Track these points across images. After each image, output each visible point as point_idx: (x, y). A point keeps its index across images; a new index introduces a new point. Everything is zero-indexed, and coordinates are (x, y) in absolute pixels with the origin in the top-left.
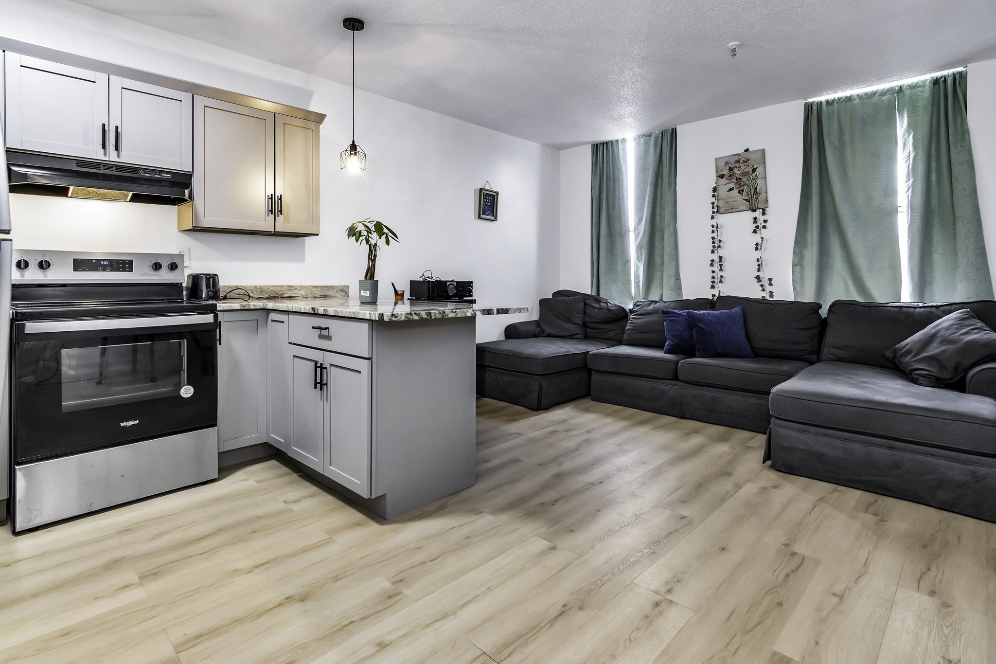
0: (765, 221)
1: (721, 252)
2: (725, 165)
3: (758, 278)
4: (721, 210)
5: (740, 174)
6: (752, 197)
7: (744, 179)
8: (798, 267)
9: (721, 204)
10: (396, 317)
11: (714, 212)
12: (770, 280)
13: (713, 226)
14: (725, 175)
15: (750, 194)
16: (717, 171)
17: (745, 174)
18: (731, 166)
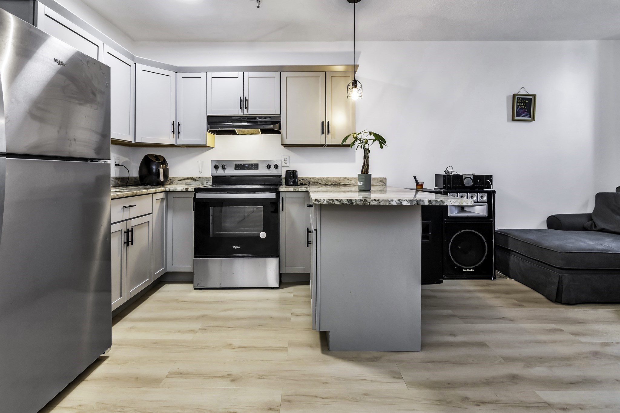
10: (319, 201)
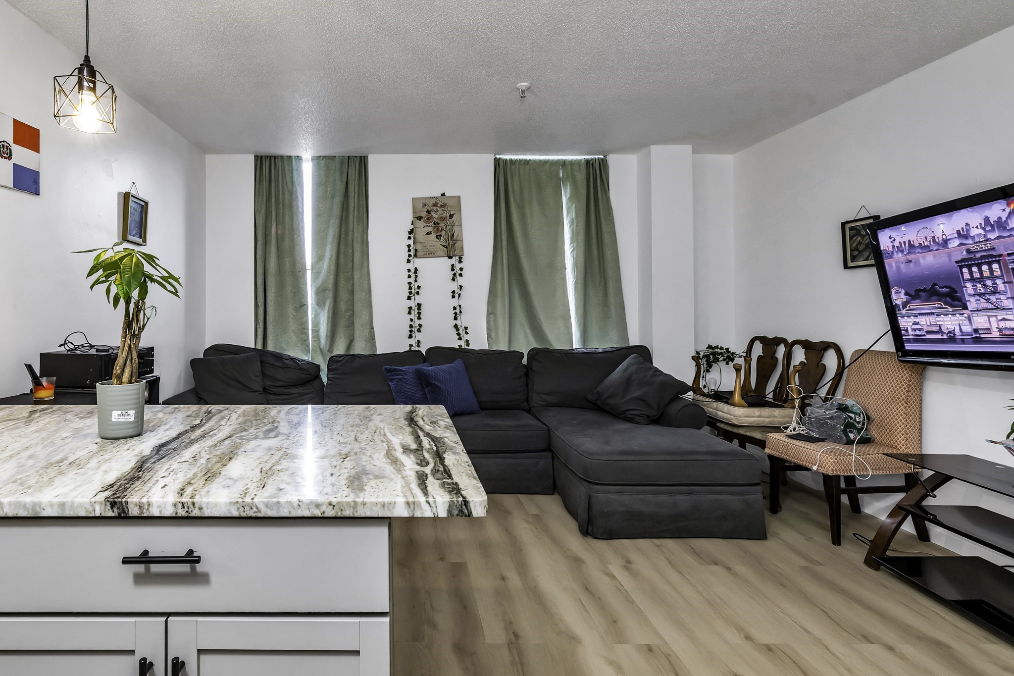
0: (461, 269)
1: (419, 299)
2: (423, 207)
3: (456, 326)
4: (419, 254)
5: (438, 219)
6: (449, 243)
7: (442, 224)
8: (492, 316)
9: (419, 247)
11: (410, 256)
12: (466, 328)
13: (409, 271)
14: (422, 217)
15: (447, 240)
16: (414, 212)
17: (443, 219)
18: (429, 209)
